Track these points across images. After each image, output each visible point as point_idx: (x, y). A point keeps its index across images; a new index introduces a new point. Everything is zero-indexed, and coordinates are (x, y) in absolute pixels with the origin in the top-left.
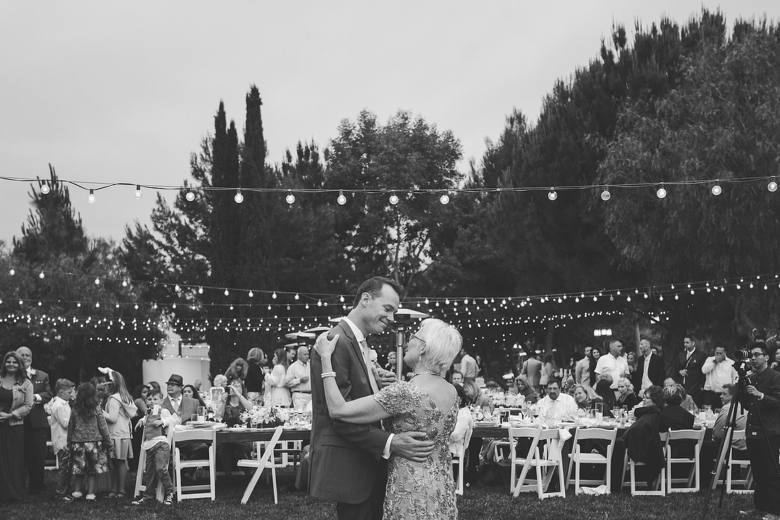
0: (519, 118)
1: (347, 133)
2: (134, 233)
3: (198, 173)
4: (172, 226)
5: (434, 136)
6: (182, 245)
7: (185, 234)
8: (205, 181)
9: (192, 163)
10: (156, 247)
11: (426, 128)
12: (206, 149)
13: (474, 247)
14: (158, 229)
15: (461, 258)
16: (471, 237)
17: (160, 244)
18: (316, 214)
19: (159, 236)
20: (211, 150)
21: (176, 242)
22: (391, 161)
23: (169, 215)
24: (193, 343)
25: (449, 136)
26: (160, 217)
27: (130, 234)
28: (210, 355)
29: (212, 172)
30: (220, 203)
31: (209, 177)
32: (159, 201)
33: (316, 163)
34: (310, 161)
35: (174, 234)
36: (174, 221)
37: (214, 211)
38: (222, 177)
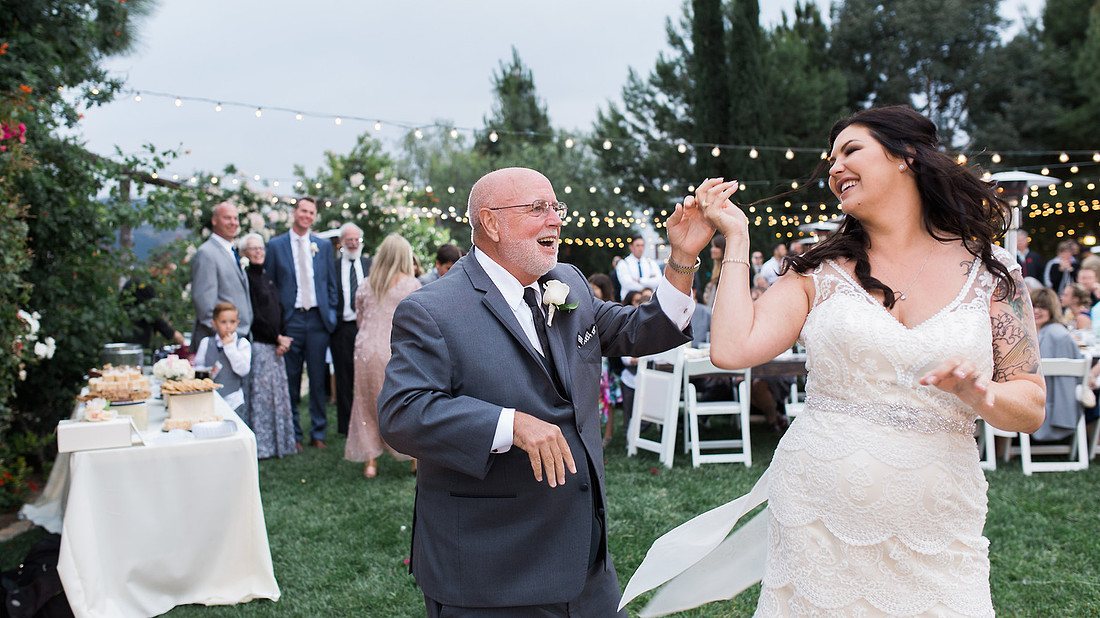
2: (607, 115)
3: (675, 41)
4: (647, 104)
6: (660, 127)
7: (663, 117)
8: (685, 50)
9: (668, 30)
10: (630, 130)
12: (686, 12)
13: (1036, 111)
14: (629, 109)
15: (1017, 125)
16: (1031, 98)
17: (634, 126)
18: (823, 80)
19: (630, 117)
20: (692, 14)
21: (652, 123)
22: (923, 9)
23: (643, 93)
26: (633, 95)
29: (694, 38)
30: (704, 75)
31: (690, 46)
32: (632, 77)
33: (818, 22)
34: (811, 21)
35: (648, 114)
36: (649, 98)
37: (697, 85)
38: (706, 43)
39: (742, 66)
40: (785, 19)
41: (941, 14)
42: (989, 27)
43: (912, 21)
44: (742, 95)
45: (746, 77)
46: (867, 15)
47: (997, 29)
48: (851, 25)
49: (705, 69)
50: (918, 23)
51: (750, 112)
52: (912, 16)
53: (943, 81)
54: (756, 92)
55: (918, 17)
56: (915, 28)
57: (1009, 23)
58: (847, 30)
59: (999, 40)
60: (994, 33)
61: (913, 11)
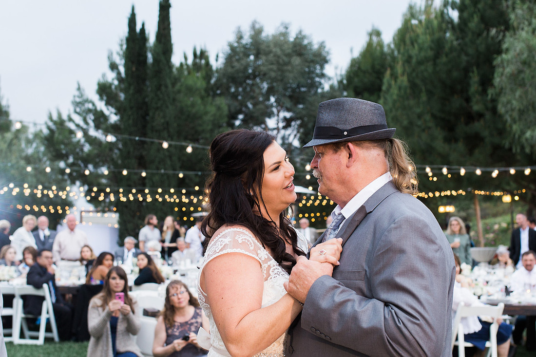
0: (378, 34)
1: (240, 37)
2: (55, 117)
3: (113, 67)
4: (90, 111)
5: (310, 44)
6: (97, 127)
7: (100, 120)
8: (119, 73)
9: (109, 58)
11: (304, 37)
12: (121, 45)
14: (77, 113)
17: (78, 126)
19: (78, 119)
20: (125, 47)
21: (92, 124)
22: (278, 63)
23: (87, 101)
24: (104, 212)
25: (322, 46)
26: (80, 103)
27: (51, 118)
28: (120, 223)
29: (126, 66)
30: (131, 91)
31: (122, 69)
32: (79, 89)
33: (208, 64)
34: (203, 62)
35: (91, 117)
36: (90, 106)
37: (125, 99)
38: (134, 69)
39: (159, 88)
40: (186, 58)
41: (289, 68)
42: (317, 79)
43: (271, 70)
44: (157, 109)
45: (161, 96)
46: (243, 62)
47: (323, 81)
48: (233, 67)
49: (132, 88)
50: (274, 71)
51: (162, 121)
52: (271, 67)
53: (288, 110)
54: (167, 107)
55: (275, 67)
56: (273, 74)
57: (329, 79)
58: (230, 70)
59: (323, 88)
60: (320, 84)
61: (272, 64)
